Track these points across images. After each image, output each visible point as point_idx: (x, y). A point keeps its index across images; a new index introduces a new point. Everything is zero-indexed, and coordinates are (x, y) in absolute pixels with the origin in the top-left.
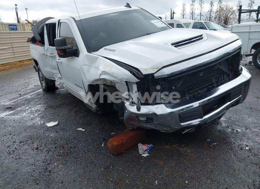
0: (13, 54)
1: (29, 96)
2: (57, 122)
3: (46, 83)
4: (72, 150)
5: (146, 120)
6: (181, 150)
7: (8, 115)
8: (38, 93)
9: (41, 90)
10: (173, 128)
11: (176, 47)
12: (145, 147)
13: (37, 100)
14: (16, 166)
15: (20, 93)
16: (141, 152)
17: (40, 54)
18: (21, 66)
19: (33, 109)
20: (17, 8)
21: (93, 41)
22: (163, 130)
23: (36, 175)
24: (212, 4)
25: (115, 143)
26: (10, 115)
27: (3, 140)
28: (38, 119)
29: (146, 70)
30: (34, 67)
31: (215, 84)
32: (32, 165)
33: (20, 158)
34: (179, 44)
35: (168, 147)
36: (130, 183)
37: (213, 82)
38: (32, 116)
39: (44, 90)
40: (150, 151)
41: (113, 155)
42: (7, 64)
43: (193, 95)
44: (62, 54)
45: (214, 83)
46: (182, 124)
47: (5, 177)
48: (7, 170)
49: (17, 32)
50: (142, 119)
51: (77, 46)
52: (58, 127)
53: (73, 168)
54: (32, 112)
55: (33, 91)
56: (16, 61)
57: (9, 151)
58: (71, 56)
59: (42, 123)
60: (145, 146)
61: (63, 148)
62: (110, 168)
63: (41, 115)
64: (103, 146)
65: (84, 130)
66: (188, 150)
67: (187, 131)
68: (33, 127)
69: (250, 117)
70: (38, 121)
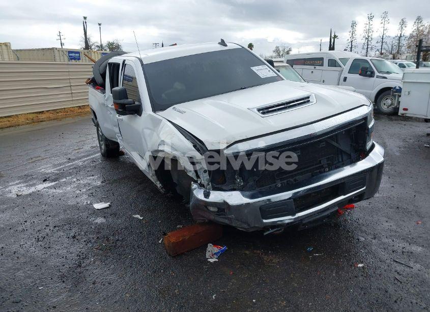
0: (70, 95)
1: (79, 163)
2: (109, 203)
3: (106, 146)
4: (119, 244)
5: (218, 212)
6: (265, 259)
7: (47, 188)
8: (93, 158)
9: (100, 154)
10: (253, 226)
11: (263, 113)
12: (216, 250)
13: (89, 169)
14: (43, 256)
15: (69, 156)
16: (208, 255)
17: (99, 103)
18: (80, 114)
19: (82, 182)
20: (86, 22)
21: (163, 95)
22: (242, 226)
23: (64, 270)
24: (403, 23)
25: (173, 240)
26: (50, 188)
27: (34, 222)
28: (85, 197)
29: (212, 144)
30: (93, 119)
31: (326, 167)
32: (63, 257)
33: (49, 248)
34: (270, 110)
35: (247, 252)
36: (180, 294)
37: (322, 164)
38: (78, 192)
39: (103, 155)
40: (221, 255)
41: (169, 255)
42: (60, 110)
43: (287, 182)
44: (121, 110)
45: (324, 166)
46: (265, 221)
47: (27, 269)
48: (30, 262)
49: (80, 62)
50: (212, 209)
51: (140, 101)
52: (109, 211)
53: (112, 266)
54: (78, 187)
55: (88, 156)
56: (74, 106)
57: (38, 236)
58: (132, 114)
59: (89, 203)
60: (217, 247)
61: (108, 240)
62: (161, 272)
63: (90, 192)
64: (160, 242)
65: (141, 218)
66: (274, 260)
67: (271, 231)
68: (76, 207)
69: (389, 220)
70: (84, 200)
